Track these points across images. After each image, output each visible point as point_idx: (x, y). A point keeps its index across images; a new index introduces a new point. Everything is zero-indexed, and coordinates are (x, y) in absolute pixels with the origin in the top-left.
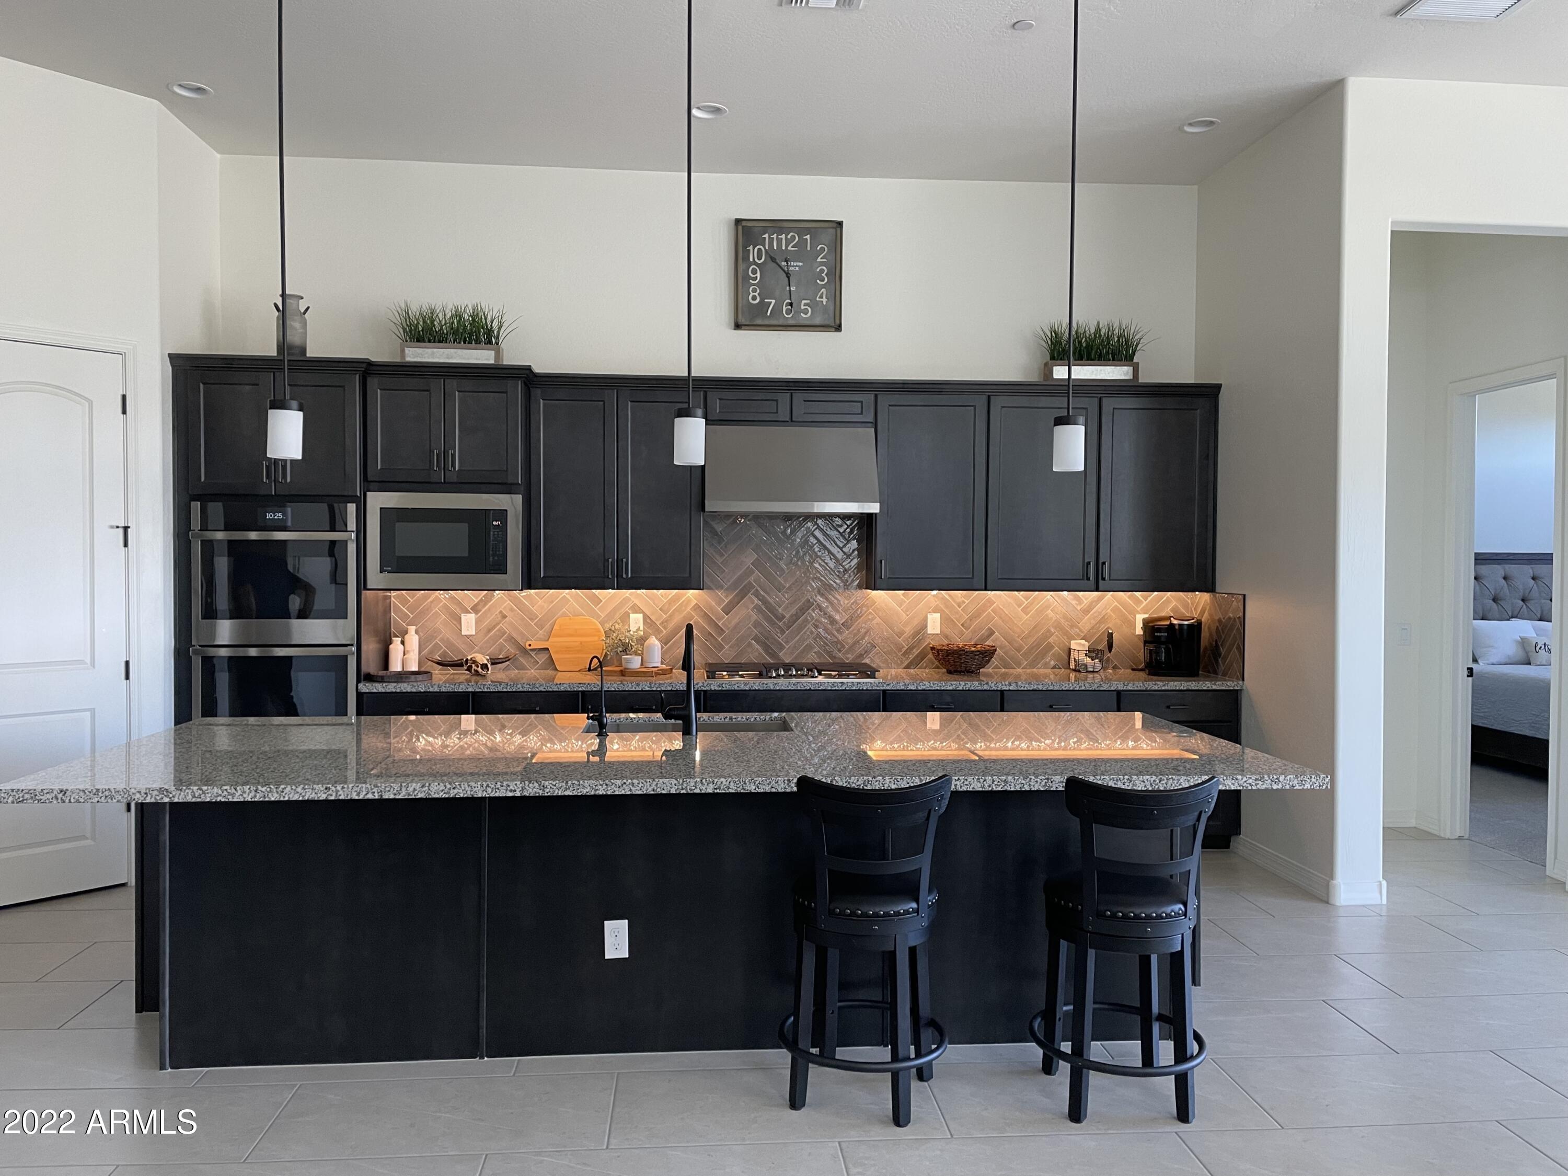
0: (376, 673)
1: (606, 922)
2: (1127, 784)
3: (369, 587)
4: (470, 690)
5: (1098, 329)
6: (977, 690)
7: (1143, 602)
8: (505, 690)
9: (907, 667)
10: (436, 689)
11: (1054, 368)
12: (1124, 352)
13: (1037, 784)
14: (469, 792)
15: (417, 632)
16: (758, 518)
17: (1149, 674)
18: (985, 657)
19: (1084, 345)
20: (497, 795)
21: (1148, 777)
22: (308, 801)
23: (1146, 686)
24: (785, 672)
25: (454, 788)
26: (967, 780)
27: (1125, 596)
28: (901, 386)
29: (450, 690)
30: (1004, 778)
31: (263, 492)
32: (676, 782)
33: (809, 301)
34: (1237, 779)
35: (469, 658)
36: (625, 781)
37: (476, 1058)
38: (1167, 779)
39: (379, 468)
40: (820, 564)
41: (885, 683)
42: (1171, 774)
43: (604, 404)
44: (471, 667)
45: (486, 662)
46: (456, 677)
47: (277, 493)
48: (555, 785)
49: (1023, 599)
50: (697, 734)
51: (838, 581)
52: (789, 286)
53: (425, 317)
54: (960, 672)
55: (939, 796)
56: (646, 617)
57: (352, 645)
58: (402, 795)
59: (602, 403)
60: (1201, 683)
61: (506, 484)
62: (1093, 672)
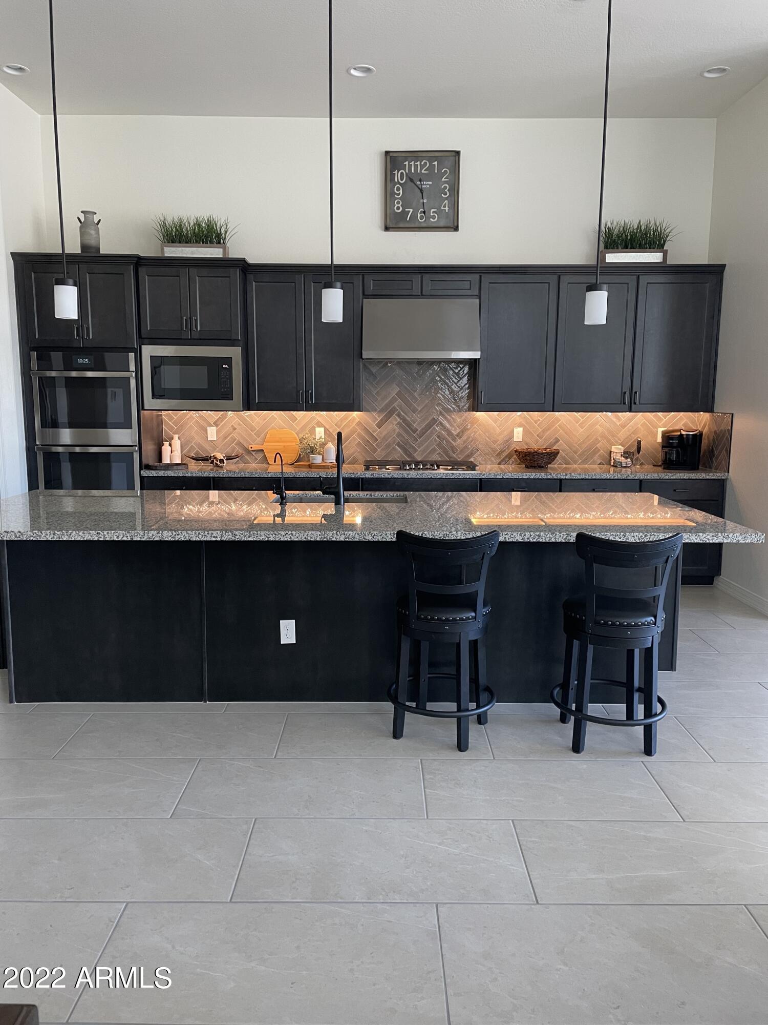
0: (153, 464)
1: (281, 621)
2: (622, 538)
3: (145, 408)
4: (211, 475)
5: (639, 226)
6: (543, 479)
7: (663, 420)
8: (233, 476)
9: (499, 464)
10: (189, 475)
11: (607, 255)
12: (658, 243)
13: (560, 538)
14: (187, 537)
15: (179, 438)
16: (400, 362)
17: (664, 468)
18: (551, 457)
19: (629, 237)
20: (205, 539)
21: (637, 534)
22: (87, 541)
23: (660, 476)
24: (415, 467)
25: (178, 535)
26: (512, 535)
27: (651, 416)
28: (498, 269)
29: (198, 475)
30: (538, 533)
31: (75, 345)
32: (320, 533)
33: (436, 210)
34: (699, 536)
35: (212, 455)
36: (287, 532)
37: (201, 701)
38: (650, 535)
39: (149, 329)
40: (441, 394)
41: (481, 474)
42: (653, 532)
43: (295, 285)
44: (213, 461)
45: (222, 458)
46: (205, 467)
47: (84, 346)
48: (242, 534)
49: (580, 418)
50: (344, 504)
51: (454, 406)
52: (423, 199)
53: (177, 225)
54: (535, 467)
55: (490, 545)
56: (326, 430)
57: (136, 446)
58: (145, 538)
59: (294, 284)
60: (699, 474)
61: (230, 340)
62: (626, 467)
